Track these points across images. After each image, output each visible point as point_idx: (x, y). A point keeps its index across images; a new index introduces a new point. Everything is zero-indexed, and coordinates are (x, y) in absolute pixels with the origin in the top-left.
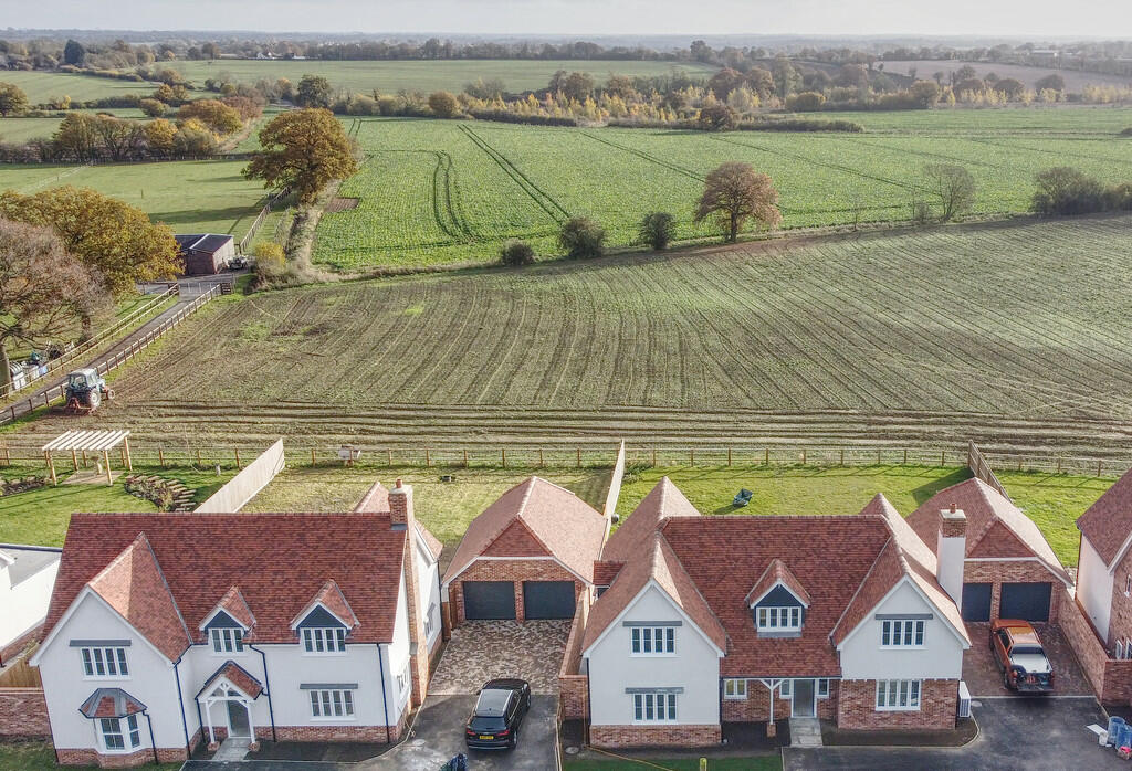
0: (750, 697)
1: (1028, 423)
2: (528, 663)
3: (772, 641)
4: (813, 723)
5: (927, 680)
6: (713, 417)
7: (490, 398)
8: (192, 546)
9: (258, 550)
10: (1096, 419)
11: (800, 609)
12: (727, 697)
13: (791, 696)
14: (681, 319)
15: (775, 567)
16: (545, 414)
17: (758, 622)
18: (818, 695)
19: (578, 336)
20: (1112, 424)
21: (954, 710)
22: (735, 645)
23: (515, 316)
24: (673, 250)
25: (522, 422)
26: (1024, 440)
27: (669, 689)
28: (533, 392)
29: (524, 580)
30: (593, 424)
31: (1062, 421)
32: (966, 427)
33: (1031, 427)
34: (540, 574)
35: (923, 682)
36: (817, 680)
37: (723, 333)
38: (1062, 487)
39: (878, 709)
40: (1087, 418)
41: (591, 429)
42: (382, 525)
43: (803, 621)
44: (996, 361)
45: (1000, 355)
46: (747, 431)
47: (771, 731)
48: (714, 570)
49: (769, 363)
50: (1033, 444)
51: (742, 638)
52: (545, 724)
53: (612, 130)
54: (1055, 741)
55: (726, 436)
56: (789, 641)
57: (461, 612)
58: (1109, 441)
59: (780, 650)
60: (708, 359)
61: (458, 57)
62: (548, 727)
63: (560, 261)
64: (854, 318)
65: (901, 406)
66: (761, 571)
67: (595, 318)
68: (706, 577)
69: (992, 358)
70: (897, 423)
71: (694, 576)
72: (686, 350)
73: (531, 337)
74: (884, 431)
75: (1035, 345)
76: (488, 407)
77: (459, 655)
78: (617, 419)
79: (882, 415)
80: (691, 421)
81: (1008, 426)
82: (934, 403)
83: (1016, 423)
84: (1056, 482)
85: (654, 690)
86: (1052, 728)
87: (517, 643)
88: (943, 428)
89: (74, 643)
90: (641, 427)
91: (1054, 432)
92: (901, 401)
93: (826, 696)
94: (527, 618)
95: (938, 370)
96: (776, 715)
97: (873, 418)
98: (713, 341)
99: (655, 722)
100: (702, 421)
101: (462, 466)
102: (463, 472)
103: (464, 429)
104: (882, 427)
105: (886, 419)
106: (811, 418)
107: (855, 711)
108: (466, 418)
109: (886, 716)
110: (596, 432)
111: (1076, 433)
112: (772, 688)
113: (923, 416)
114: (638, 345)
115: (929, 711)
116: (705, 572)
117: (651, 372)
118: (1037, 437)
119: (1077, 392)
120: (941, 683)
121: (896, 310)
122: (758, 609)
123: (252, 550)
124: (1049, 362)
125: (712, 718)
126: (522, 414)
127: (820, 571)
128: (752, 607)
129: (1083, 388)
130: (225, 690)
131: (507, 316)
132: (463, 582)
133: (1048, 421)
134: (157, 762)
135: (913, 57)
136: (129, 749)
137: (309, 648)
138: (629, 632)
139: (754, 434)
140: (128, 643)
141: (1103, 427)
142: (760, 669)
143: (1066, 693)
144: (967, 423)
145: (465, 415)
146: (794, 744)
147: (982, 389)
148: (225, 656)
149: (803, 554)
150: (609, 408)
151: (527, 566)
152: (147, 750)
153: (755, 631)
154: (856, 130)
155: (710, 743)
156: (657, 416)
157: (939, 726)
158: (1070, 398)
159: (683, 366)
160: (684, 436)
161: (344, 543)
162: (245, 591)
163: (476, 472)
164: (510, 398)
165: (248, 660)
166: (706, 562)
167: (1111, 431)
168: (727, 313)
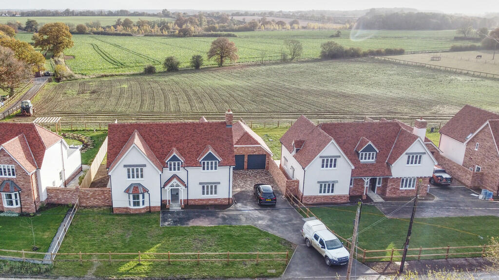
0: (354, 186)
3: (366, 165)
4: (376, 195)
5: (419, 177)
7: (175, 110)
8: (155, 134)
9: (180, 135)
11: (375, 153)
13: (368, 186)
15: (364, 139)
17: (360, 158)
18: (377, 185)
21: (427, 189)
24: (202, 69)
27: (333, 182)
28: (190, 108)
29: (248, 154)
34: (254, 152)
35: (417, 178)
39: (401, 189)
42: (222, 126)
43: (376, 157)
44: (345, 97)
46: (276, 117)
47: (364, 197)
51: (355, 163)
53: (146, 37)
56: (372, 164)
59: (369, 167)
61: (77, 15)
63: (165, 72)
64: (284, 87)
66: (358, 140)
69: (343, 97)
74: (325, 117)
75: (355, 93)
82: (335, 109)
85: (327, 182)
86: (459, 195)
89: (125, 166)
93: (380, 185)
94: (249, 168)
99: (326, 194)
100: (258, 115)
105: (322, 113)
107: (393, 190)
109: (403, 191)
112: (366, 181)
119: (382, 105)
120: (424, 179)
121: (297, 85)
122: (361, 153)
123: (178, 135)
124: (364, 97)
125: (346, 192)
127: (378, 140)
128: (359, 152)
130: (175, 184)
133: (380, 113)
134: (150, 212)
135: (242, 15)
136: (141, 206)
137: (204, 169)
138: (321, 160)
140: (145, 166)
146: (375, 201)
148: (173, 172)
149: (372, 135)
151: (250, 149)
152: (147, 207)
153: (359, 161)
154: (236, 36)
155: (345, 201)
161: (210, 132)
162: (178, 149)
165: (182, 173)
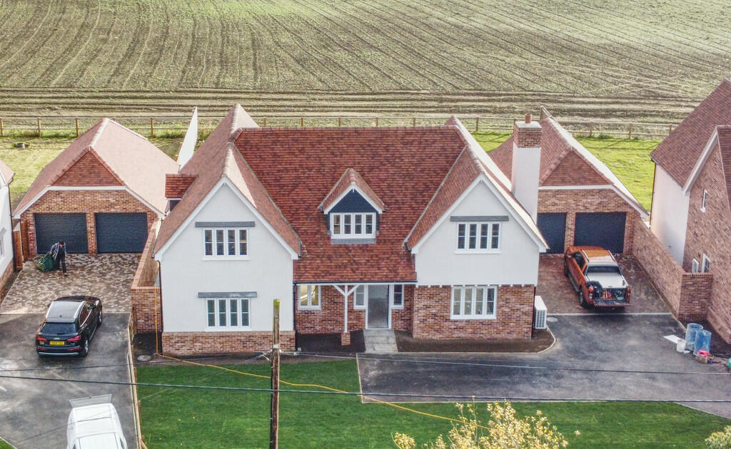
0: (324, 308)
1: (597, 100)
2: (100, 288)
3: (346, 248)
4: (388, 334)
5: (504, 286)
6: (285, 96)
7: (64, 82)
10: (664, 97)
11: (374, 215)
12: (300, 307)
13: (365, 306)
14: (254, 23)
15: (348, 174)
16: (117, 94)
17: (332, 229)
18: (392, 306)
19: (152, 35)
20: (681, 101)
21: (530, 319)
22: (309, 251)
23: (89, 21)
25: (96, 101)
26: (595, 114)
27: (243, 294)
28: (107, 78)
29: (96, 211)
30: (166, 102)
31: (632, 98)
32: (537, 103)
33: (601, 103)
34: (112, 205)
35: (499, 289)
36: (392, 285)
37: (295, 33)
38: (633, 149)
39: (453, 317)
40: (658, 97)
41: (163, 106)
43: (378, 228)
44: (565, 53)
45: (569, 49)
46: (319, 107)
47: (346, 340)
48: (288, 178)
49: (341, 56)
50: (603, 117)
51: (316, 244)
52: (118, 337)
54: (633, 348)
55: (299, 111)
56: (364, 248)
57: (33, 245)
58: (678, 114)
59: (354, 256)
60: (281, 53)
62: (120, 340)
64: (425, 21)
65: (473, 88)
66: (335, 179)
67: (168, 21)
68: (279, 185)
69: (561, 51)
70: (468, 101)
71: (267, 185)
72: (259, 46)
73: (105, 36)
74: (456, 106)
75: (604, 41)
76: (61, 89)
77: (31, 282)
78: (190, 98)
79: (454, 94)
80: (263, 99)
81: (578, 103)
82: (506, 85)
83: (587, 100)
84: (627, 145)
85: (226, 295)
86: (629, 337)
87: (90, 272)
88: (514, 104)
90: (214, 104)
91: (624, 107)
92: (471, 83)
93: (401, 307)
94: (99, 251)
95: (508, 60)
96: (350, 327)
97: (444, 97)
98: (285, 38)
99: (229, 328)
100: (275, 100)
101: (36, 136)
102: (36, 140)
103: (37, 106)
104: (454, 104)
105: (457, 97)
106: (382, 97)
107: (431, 321)
108: (41, 98)
109: (460, 325)
110: (168, 108)
111: (646, 107)
112: (346, 294)
113: (494, 95)
114: (211, 43)
115: (505, 320)
116: (278, 181)
117: (224, 62)
118: (607, 110)
119: (645, 76)
120: (517, 290)
121: (466, 15)
122: (332, 216)
124: (618, 53)
126: (95, 94)
127: (394, 180)
128: (326, 212)
129: (651, 73)
131: (82, 20)
132: (35, 215)
133: (618, 99)
138: (201, 233)
139: (326, 109)
141: (673, 103)
142: (334, 274)
143: (642, 310)
144: (538, 100)
145: (39, 96)
146: (369, 351)
147: (551, 74)
149: (377, 164)
150: (182, 89)
151: (99, 198)
153: (329, 238)
156: (230, 95)
157: (514, 336)
158: (639, 80)
159: (255, 58)
160: (257, 111)
163: (49, 140)
164: (84, 82)
166: (279, 171)
167: (680, 106)
168: (300, 18)
